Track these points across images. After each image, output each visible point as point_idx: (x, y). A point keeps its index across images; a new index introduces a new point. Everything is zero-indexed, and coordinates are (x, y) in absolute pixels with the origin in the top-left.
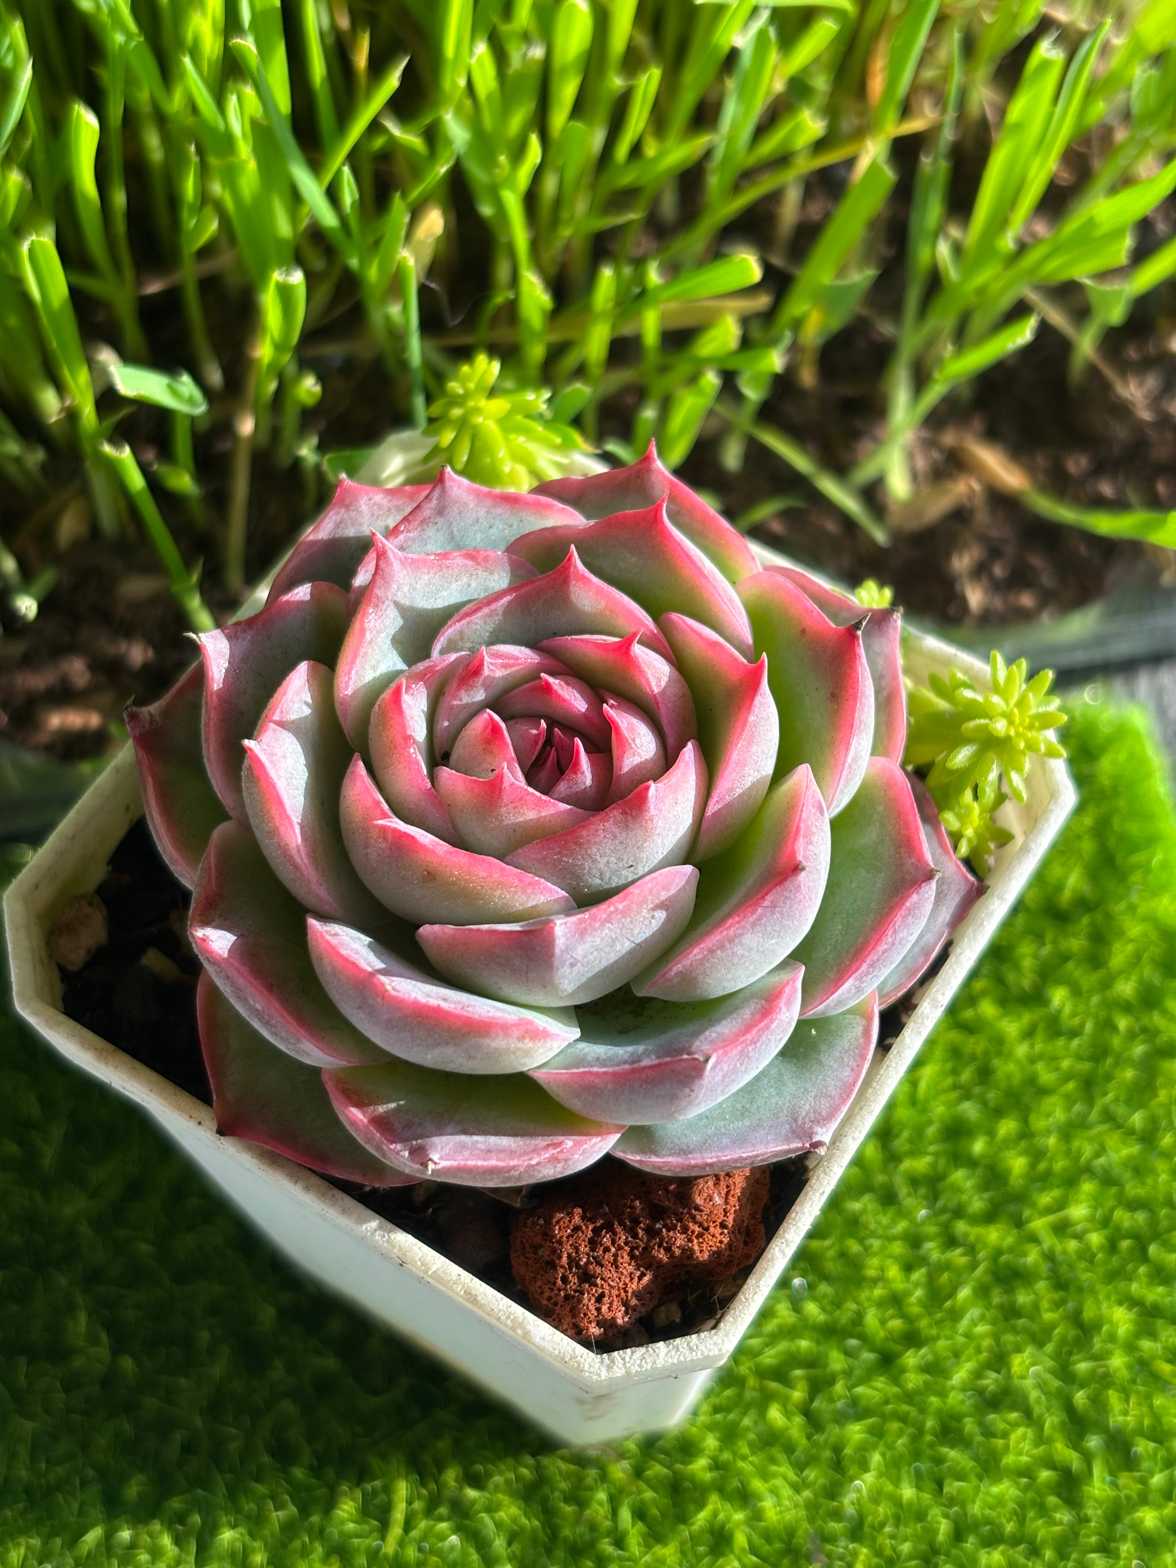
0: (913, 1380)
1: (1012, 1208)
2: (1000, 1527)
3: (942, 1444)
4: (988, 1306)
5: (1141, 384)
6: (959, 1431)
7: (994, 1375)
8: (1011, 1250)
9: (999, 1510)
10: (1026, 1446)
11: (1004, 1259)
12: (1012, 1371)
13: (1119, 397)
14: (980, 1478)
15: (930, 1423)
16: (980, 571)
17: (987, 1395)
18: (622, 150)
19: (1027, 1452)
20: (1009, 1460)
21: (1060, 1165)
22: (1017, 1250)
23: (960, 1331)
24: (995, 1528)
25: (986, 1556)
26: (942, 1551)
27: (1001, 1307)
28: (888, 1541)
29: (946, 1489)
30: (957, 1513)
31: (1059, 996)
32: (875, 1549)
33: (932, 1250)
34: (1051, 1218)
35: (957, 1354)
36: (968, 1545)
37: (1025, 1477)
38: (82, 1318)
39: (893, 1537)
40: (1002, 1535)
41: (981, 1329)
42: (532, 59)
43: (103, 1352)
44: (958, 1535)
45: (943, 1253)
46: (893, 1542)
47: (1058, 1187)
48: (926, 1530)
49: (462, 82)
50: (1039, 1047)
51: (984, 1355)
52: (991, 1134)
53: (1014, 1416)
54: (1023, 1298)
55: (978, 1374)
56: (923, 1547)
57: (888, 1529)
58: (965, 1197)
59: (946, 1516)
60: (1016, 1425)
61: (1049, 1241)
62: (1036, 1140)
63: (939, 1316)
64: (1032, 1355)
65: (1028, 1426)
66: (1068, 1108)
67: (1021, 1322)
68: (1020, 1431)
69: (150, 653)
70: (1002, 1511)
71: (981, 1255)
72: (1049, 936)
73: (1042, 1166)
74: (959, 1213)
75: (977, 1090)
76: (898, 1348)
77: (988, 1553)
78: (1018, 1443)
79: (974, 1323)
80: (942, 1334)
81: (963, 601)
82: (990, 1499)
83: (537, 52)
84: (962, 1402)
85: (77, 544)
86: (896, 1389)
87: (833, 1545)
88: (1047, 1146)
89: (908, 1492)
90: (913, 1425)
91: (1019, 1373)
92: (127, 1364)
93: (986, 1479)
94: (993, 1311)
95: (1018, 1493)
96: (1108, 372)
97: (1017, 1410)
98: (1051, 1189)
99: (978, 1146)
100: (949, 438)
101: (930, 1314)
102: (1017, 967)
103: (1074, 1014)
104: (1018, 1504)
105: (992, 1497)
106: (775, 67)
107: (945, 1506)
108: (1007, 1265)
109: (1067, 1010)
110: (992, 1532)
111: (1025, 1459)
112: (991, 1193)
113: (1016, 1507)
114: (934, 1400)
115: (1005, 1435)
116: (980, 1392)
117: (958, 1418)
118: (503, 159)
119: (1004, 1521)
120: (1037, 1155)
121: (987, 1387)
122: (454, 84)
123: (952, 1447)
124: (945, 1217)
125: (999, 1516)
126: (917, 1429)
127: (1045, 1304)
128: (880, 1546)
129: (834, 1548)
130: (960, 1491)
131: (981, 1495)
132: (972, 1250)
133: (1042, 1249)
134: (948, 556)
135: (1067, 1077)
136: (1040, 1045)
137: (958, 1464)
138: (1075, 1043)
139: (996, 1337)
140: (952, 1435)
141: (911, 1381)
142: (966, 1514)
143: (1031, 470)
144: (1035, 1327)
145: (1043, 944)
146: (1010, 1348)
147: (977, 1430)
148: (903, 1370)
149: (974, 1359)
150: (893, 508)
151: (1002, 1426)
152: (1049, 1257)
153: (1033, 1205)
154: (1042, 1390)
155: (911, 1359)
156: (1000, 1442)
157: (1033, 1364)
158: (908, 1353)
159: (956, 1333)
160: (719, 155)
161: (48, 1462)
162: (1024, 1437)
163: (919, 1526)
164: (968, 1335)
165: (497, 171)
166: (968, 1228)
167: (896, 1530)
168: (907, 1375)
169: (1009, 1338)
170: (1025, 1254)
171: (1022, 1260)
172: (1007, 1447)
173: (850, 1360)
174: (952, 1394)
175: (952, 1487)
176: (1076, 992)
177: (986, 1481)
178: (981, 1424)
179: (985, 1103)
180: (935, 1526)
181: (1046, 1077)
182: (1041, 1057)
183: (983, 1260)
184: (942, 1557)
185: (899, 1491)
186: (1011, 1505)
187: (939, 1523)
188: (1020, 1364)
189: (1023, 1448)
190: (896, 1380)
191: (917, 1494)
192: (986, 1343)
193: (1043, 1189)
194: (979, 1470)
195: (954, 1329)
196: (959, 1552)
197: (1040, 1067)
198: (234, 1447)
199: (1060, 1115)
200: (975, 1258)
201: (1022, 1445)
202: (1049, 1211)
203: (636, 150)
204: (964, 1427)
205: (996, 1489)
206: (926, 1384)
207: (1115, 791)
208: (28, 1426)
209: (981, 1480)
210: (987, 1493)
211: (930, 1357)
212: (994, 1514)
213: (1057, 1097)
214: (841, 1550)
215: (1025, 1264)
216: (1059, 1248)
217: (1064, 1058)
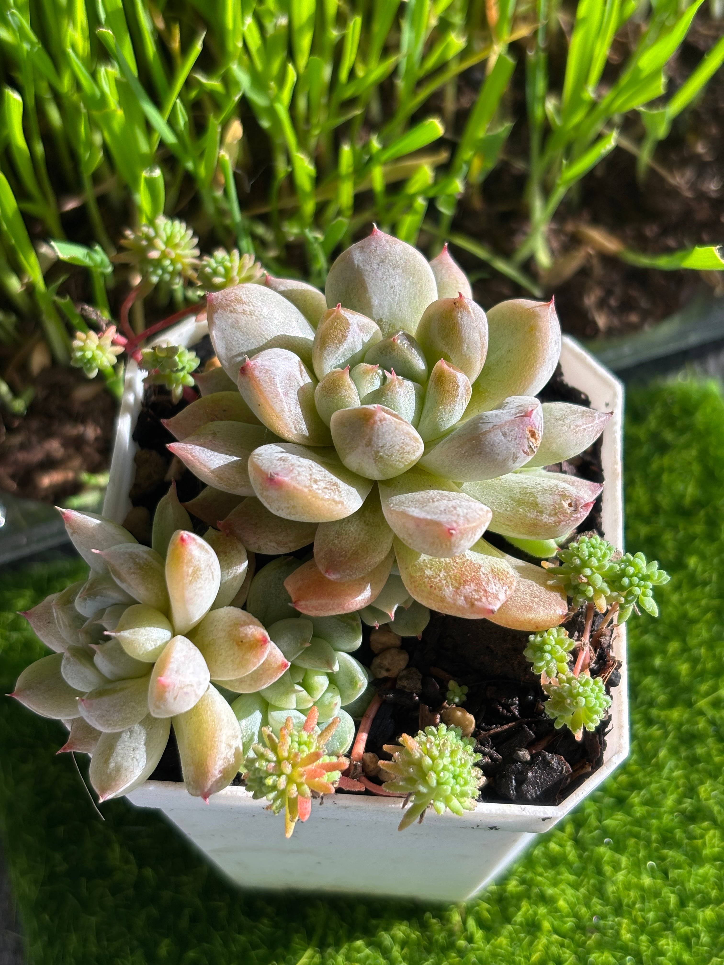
0: (639, 811)
1: (685, 696)
2: (708, 894)
3: (664, 848)
4: (679, 759)
5: (683, 175)
6: (673, 838)
7: (689, 800)
8: (688, 721)
9: (705, 883)
10: (716, 841)
11: (684, 728)
12: (701, 797)
13: (670, 185)
14: (690, 866)
15: (654, 836)
16: (602, 304)
17: (687, 813)
18: (344, 75)
19: (718, 845)
20: (707, 852)
21: (709, 665)
22: (691, 721)
23: (664, 776)
24: (705, 895)
25: (702, 913)
26: (674, 914)
27: (687, 758)
28: (639, 913)
29: (670, 875)
30: (679, 889)
31: (692, 562)
32: (632, 919)
33: (638, 729)
34: (710, 698)
35: (664, 791)
36: (690, 908)
37: (718, 861)
38: (117, 848)
39: (642, 910)
40: (710, 898)
41: (677, 773)
42: (280, 26)
43: (134, 868)
44: (682, 904)
45: (646, 730)
46: (642, 913)
47: (711, 679)
48: (661, 903)
49: (240, 45)
50: (685, 595)
51: (681, 789)
52: (664, 652)
53: (706, 824)
54: (700, 750)
55: (679, 802)
56: (661, 913)
57: (638, 906)
58: (654, 693)
59: (673, 892)
60: (707, 830)
61: (710, 713)
62: (692, 652)
63: (649, 769)
64: (711, 785)
65: (715, 829)
66: (709, 630)
67: (701, 765)
68: (711, 832)
69: (99, 431)
70: (708, 884)
71: (670, 728)
72: (681, 526)
73: (699, 667)
74: (651, 704)
75: (651, 627)
76: (626, 793)
77: (703, 911)
78: (711, 840)
79: (672, 771)
80: (653, 780)
81: (595, 324)
82: (699, 878)
83: (283, 21)
84: (672, 820)
85: (44, 371)
86: (629, 819)
87: (605, 921)
88: (700, 655)
89: (647, 881)
90: (643, 839)
91: (704, 797)
92: (149, 872)
93: (694, 865)
94: (683, 761)
95: (715, 871)
96: (663, 172)
97: (707, 820)
98: (707, 681)
99: (658, 662)
100: (570, 227)
101: (643, 769)
102: (664, 547)
103: (704, 571)
104: (717, 878)
105: (700, 876)
106: (430, 11)
107: (672, 886)
108: (687, 732)
109: (700, 569)
110: (704, 897)
111: (717, 849)
112: (670, 688)
113: (716, 880)
114: (654, 822)
115: (702, 837)
116: (683, 812)
117: (671, 831)
118: (272, 84)
119: (710, 890)
120: (695, 661)
121: (686, 808)
122: (235, 46)
123: (670, 849)
124: (643, 708)
125: (706, 888)
126: (647, 842)
127: (714, 752)
128: (635, 916)
129: (606, 922)
130: (679, 875)
131: (692, 876)
132: (663, 725)
133: (708, 718)
134: (581, 297)
135: (706, 610)
136: (686, 593)
137: (675, 859)
138: (708, 588)
139: (687, 777)
140: (669, 842)
141: (638, 812)
142: (685, 890)
143: (623, 239)
144: (710, 767)
145: (678, 531)
146: (696, 782)
147: (684, 836)
148: (632, 806)
149: (675, 793)
150: (542, 273)
151: (699, 831)
152: (712, 722)
153: (697, 692)
154: (721, 806)
155: (635, 798)
156: (700, 842)
157: (713, 790)
158: (633, 795)
159: (662, 778)
160: (403, 68)
161: (108, 940)
162: (714, 836)
163: (657, 901)
164: (668, 779)
165: (270, 92)
166: (659, 712)
167: (643, 906)
168: (635, 808)
169: (695, 777)
170: (697, 723)
171: (696, 727)
172: (704, 844)
173: (598, 804)
174: (665, 816)
175: (674, 874)
176: (703, 557)
177: (695, 867)
178: (685, 832)
179: (658, 634)
180: (667, 899)
181: (693, 612)
182: (687, 600)
183: (672, 731)
184: (675, 918)
185: (642, 881)
186: (713, 879)
187: (670, 897)
188: (705, 791)
189: (715, 842)
190: (628, 813)
191: (654, 882)
192: (681, 782)
193: (702, 682)
194: (689, 861)
195: (660, 776)
196: (684, 913)
197: (688, 606)
198: (223, 914)
199: (705, 634)
200: (666, 730)
201: (714, 841)
202: (707, 694)
203: (352, 73)
204: (676, 835)
205: (701, 871)
206: (648, 812)
207: (708, 432)
208: (93, 920)
209: (691, 867)
210: (696, 875)
211: (648, 796)
212: (703, 887)
213: (701, 624)
214: (610, 923)
215: (698, 729)
216: (717, 716)
217: (702, 599)
